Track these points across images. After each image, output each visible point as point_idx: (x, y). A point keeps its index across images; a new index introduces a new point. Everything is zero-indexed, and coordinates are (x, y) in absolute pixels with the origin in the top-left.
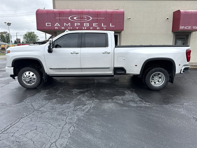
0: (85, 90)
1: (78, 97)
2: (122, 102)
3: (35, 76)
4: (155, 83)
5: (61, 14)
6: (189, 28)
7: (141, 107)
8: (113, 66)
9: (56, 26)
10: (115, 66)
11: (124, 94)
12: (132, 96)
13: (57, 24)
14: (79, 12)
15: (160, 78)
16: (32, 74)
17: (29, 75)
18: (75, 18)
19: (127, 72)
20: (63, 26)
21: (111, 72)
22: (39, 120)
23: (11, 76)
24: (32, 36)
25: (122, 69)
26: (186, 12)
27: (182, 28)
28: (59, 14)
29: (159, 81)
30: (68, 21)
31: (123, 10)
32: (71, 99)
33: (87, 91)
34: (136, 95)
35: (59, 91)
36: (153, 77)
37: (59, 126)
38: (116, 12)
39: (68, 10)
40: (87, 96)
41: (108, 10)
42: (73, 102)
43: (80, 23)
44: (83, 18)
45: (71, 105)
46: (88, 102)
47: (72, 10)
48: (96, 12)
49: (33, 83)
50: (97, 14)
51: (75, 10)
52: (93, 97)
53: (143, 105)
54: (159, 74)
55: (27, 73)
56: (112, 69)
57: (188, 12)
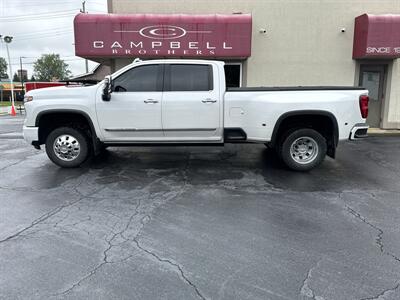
0: (169, 170)
1: (157, 181)
2: (234, 188)
3: (77, 143)
4: (301, 158)
5: (124, 23)
6: (387, 50)
7: (265, 194)
8: (221, 126)
9: (114, 48)
10: (226, 126)
11: (241, 176)
12: (253, 180)
13: (116, 44)
14: (160, 19)
15: (310, 148)
16: (71, 139)
17: (67, 141)
18: (152, 32)
19: (249, 137)
20: (129, 48)
21: (218, 138)
22: (91, 208)
23: (34, 143)
24: (54, 65)
25: (239, 132)
26: (378, 19)
27: (371, 50)
28: (121, 24)
29: (307, 154)
30: (137, 38)
31: (249, 15)
32: (144, 184)
33: (174, 172)
34: (262, 178)
35: (122, 172)
36: (297, 147)
37: (126, 216)
38: (236, 19)
39: (139, 15)
40: (172, 178)
41: (219, 16)
42: (148, 187)
43: (163, 41)
44: (167, 32)
45: (145, 190)
46: (173, 187)
47: (147, 15)
48: (194, 19)
49: (74, 158)
50: (197, 24)
51: (151, 15)
52: (184, 180)
53: (270, 191)
54: (308, 141)
55: (63, 138)
56: (221, 131)
57: (385, 19)
